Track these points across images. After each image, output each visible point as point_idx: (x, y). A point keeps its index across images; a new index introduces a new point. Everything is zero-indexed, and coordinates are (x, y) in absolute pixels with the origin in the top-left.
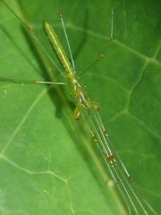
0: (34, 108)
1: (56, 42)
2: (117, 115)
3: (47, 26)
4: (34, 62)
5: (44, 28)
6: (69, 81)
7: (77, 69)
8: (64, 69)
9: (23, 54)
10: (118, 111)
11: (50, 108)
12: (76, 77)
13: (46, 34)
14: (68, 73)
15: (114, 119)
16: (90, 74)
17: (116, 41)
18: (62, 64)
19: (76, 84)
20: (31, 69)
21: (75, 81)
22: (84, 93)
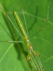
1: (19, 21)
2: (49, 59)
3: (15, 13)
4: (7, 30)
5: (14, 14)
6: (25, 41)
8: (23, 34)
10: (49, 57)
13: (15, 17)
14: (25, 36)
15: (47, 61)
18: (22, 32)
19: (29, 43)
21: (28, 41)
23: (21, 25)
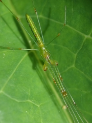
0: (21, 64)
1: (33, 26)
2: (68, 68)
3: (28, 17)
4: (21, 37)
5: (26, 18)
6: (41, 48)
7: (45, 41)
9: (14, 33)
10: (69, 66)
11: (30, 64)
12: (44, 46)
14: (40, 44)
15: (66, 70)
16: (53, 44)
17: (68, 26)
18: (36, 39)
20: (19, 41)
21: (44, 48)
22: (49, 55)
23: (35, 31)
